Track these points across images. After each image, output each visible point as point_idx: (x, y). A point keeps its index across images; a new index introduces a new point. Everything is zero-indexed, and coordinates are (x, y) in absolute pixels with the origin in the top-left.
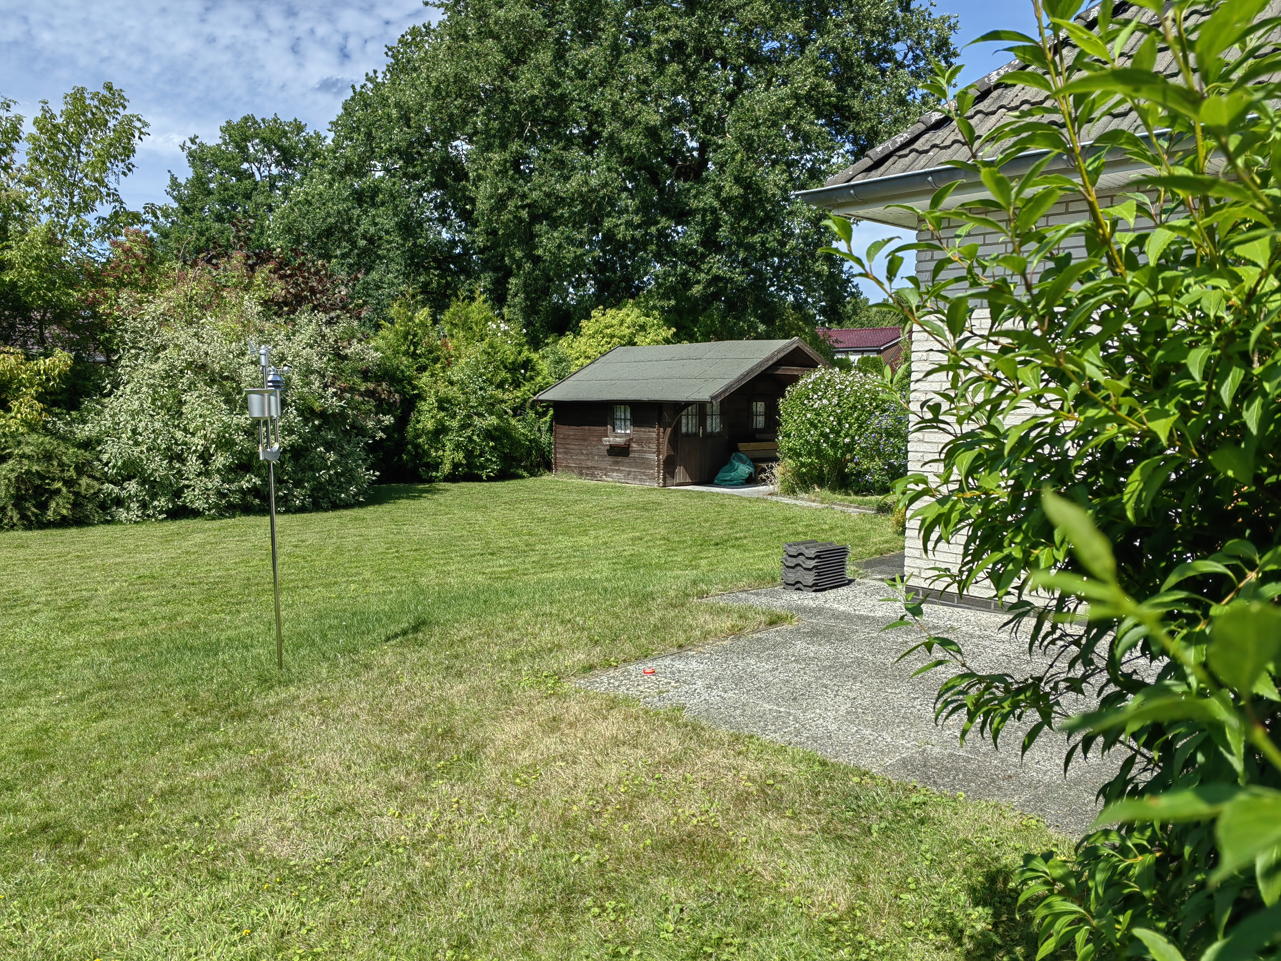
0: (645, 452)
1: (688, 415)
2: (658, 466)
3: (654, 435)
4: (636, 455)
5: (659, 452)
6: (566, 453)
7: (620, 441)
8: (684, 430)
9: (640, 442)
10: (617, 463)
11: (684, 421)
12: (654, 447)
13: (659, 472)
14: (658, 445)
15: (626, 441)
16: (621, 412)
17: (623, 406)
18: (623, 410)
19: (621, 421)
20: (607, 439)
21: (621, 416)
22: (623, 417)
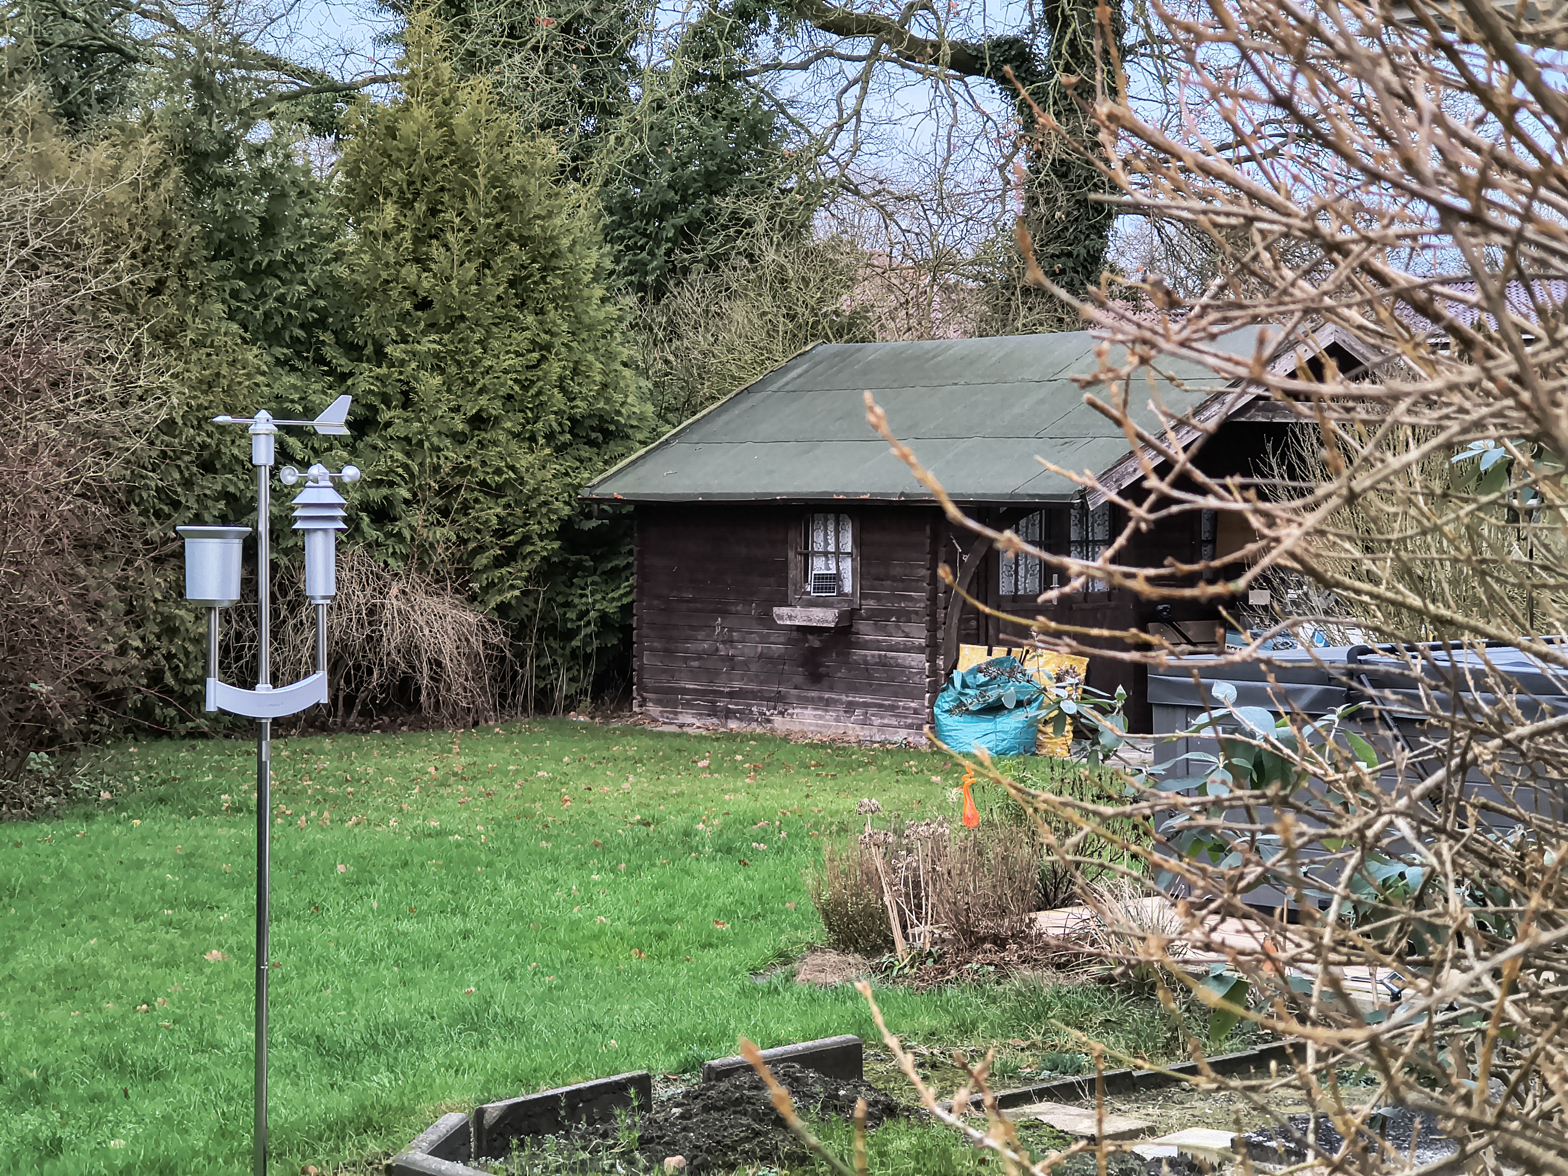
0: (897, 648)
2: (934, 688)
3: (921, 600)
4: (871, 656)
5: (933, 649)
6: (669, 653)
7: (826, 617)
8: (1006, 585)
9: (879, 617)
10: (815, 680)
11: (1006, 559)
12: (919, 632)
14: (933, 628)
15: (841, 616)
16: (826, 535)
17: (831, 516)
18: (831, 527)
19: (827, 559)
20: (784, 611)
21: (827, 544)
22: (831, 548)
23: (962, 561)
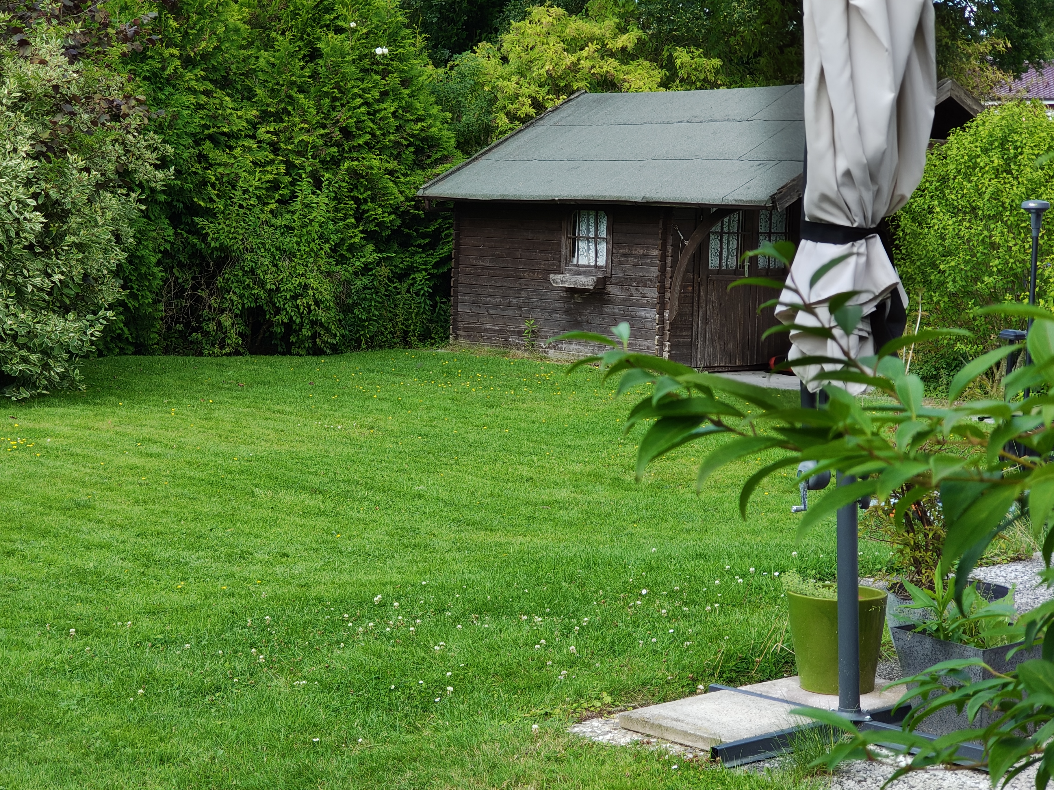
0: (636, 304)
1: (721, 234)
2: (661, 332)
3: (654, 272)
4: (617, 310)
5: (662, 305)
6: (476, 304)
7: (587, 282)
8: (713, 262)
9: (624, 283)
10: (576, 324)
11: (714, 244)
12: (652, 294)
13: (661, 345)
14: (662, 292)
15: (598, 281)
16: (588, 225)
17: (592, 213)
18: (592, 220)
19: (589, 242)
20: (559, 277)
21: (589, 232)
22: (592, 235)
23: (684, 245)
